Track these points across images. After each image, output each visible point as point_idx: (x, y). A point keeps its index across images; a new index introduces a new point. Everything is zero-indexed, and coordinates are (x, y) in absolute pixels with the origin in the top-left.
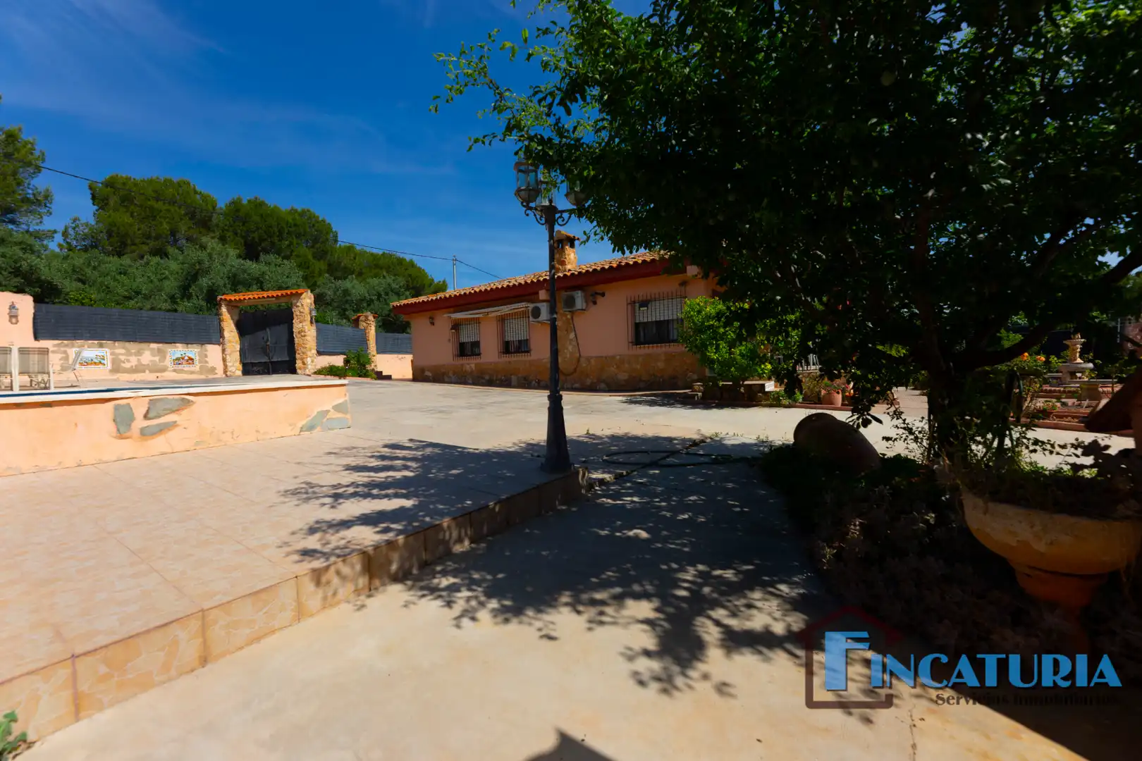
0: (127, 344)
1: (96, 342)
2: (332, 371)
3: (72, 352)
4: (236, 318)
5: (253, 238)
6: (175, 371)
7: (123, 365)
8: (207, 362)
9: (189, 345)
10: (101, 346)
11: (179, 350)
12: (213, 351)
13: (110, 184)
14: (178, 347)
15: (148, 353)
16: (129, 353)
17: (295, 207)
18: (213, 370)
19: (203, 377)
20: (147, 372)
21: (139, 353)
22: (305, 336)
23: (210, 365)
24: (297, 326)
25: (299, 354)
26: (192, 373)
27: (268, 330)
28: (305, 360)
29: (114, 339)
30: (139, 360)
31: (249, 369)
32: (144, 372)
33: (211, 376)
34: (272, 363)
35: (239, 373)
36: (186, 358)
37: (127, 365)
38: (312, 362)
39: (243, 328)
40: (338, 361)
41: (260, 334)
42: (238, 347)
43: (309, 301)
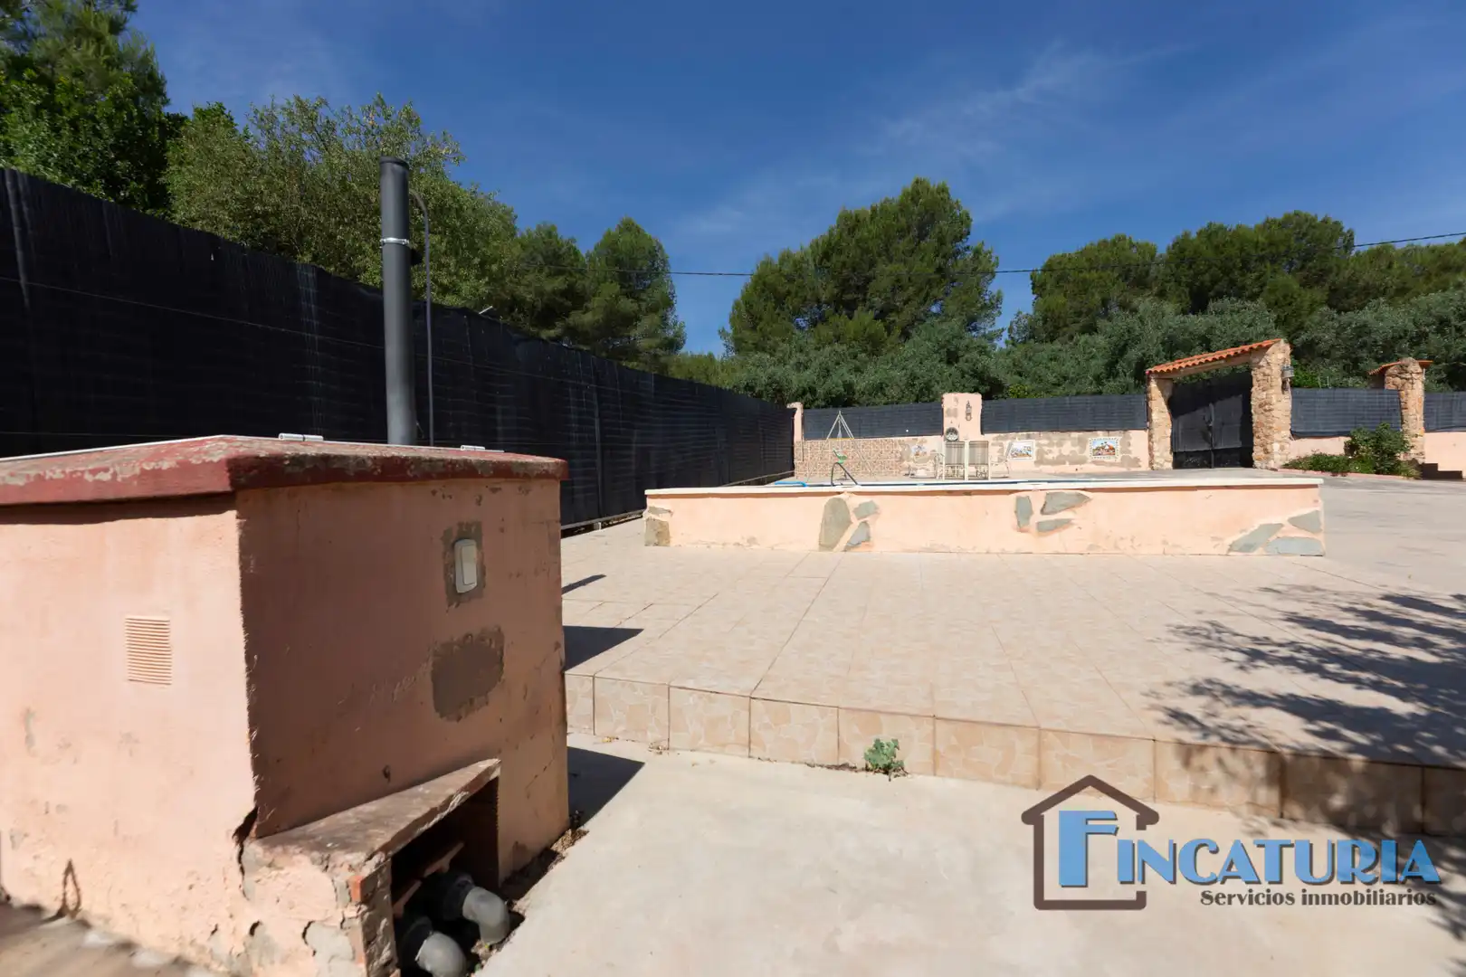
0: (1050, 434)
1: (1025, 433)
2: (1319, 463)
3: (1006, 443)
4: (1168, 394)
5: (1202, 283)
6: (1094, 462)
7: (1046, 456)
8: (1130, 452)
9: (1111, 432)
10: (1028, 437)
11: (1100, 438)
12: (1138, 438)
13: (1048, 268)
14: (1098, 435)
15: (1067, 443)
16: (1051, 444)
17: (1271, 216)
18: (1136, 461)
19: (1124, 470)
20: (1067, 463)
21: (1060, 444)
22: (1270, 410)
23: (1132, 456)
24: (1257, 395)
25: (1259, 437)
26: (1112, 464)
27: (1211, 405)
28: (1268, 447)
29: (1039, 429)
30: (1060, 451)
31: (1182, 461)
32: (1064, 463)
33: (1133, 469)
34: (1216, 451)
35: (1169, 465)
36: (1107, 447)
37: (1050, 457)
38: (1282, 448)
39: (1175, 407)
40: (1334, 447)
41: (1200, 412)
42: (1169, 432)
43: (1281, 356)
